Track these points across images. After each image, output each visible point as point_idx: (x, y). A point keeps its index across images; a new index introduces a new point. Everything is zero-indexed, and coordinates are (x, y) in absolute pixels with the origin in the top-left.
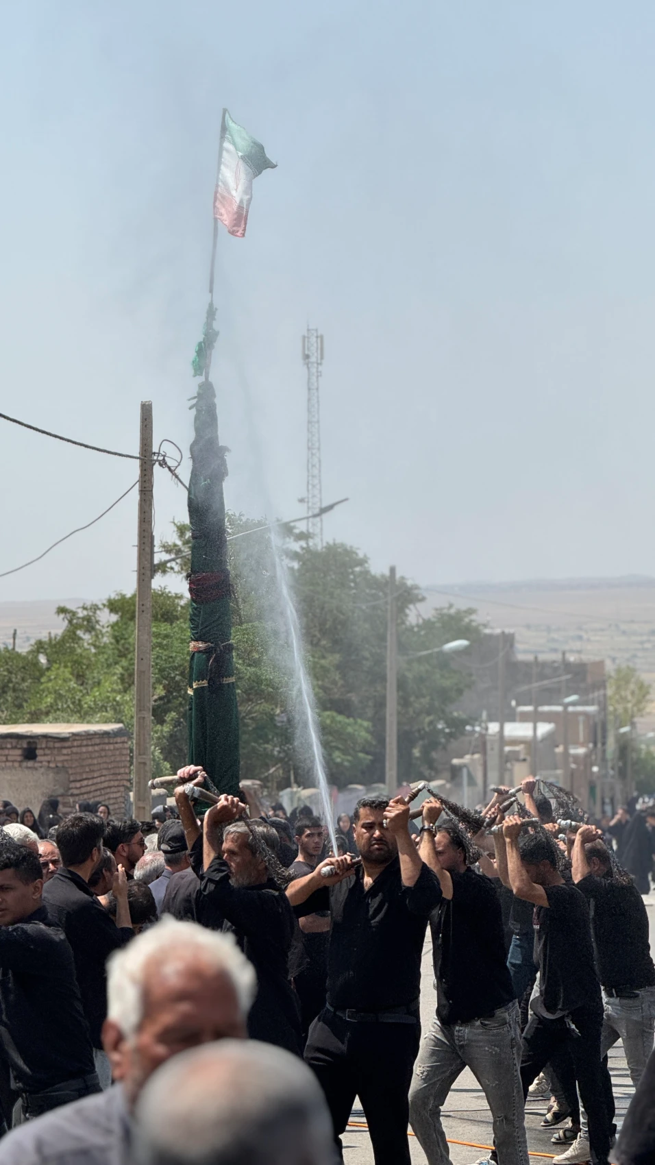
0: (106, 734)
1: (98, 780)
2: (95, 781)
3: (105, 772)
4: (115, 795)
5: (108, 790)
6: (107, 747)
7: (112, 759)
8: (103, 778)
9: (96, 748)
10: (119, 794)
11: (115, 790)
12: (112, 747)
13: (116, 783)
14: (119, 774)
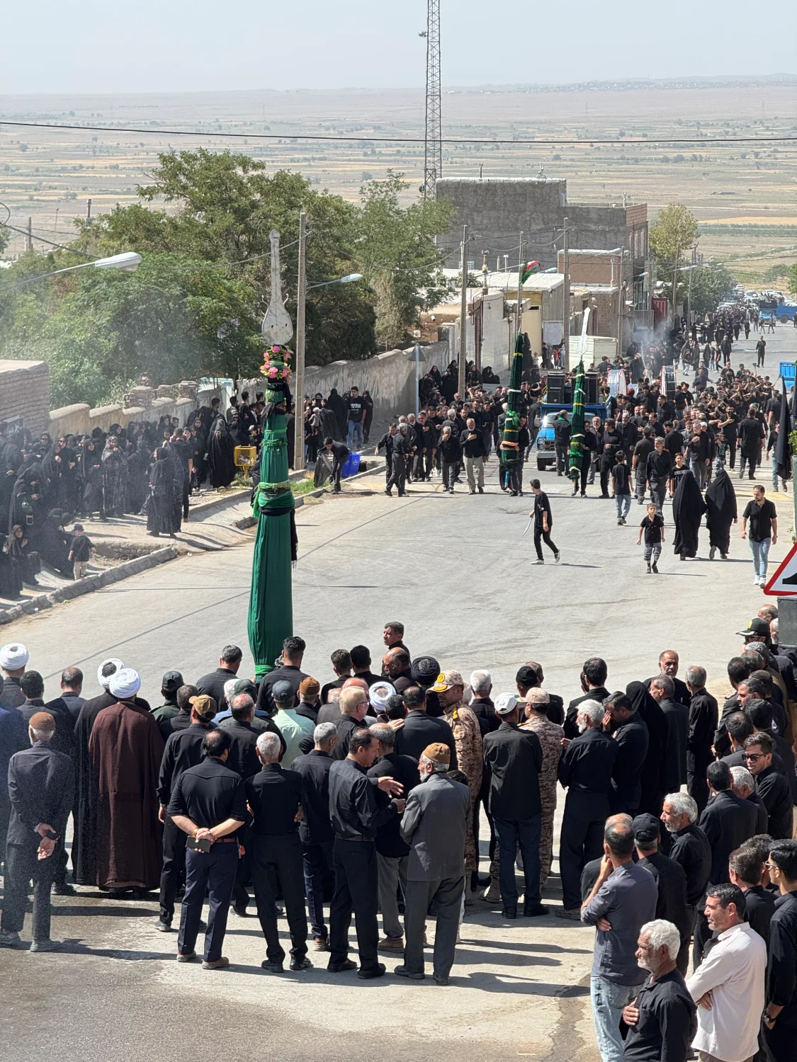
0: (26, 372)
1: (18, 408)
2: (13, 409)
3: (23, 401)
4: (35, 417)
5: (28, 414)
6: (26, 382)
7: (32, 390)
8: (22, 406)
9: (15, 384)
10: (40, 415)
11: (35, 413)
12: (31, 381)
13: (36, 408)
14: (39, 400)
